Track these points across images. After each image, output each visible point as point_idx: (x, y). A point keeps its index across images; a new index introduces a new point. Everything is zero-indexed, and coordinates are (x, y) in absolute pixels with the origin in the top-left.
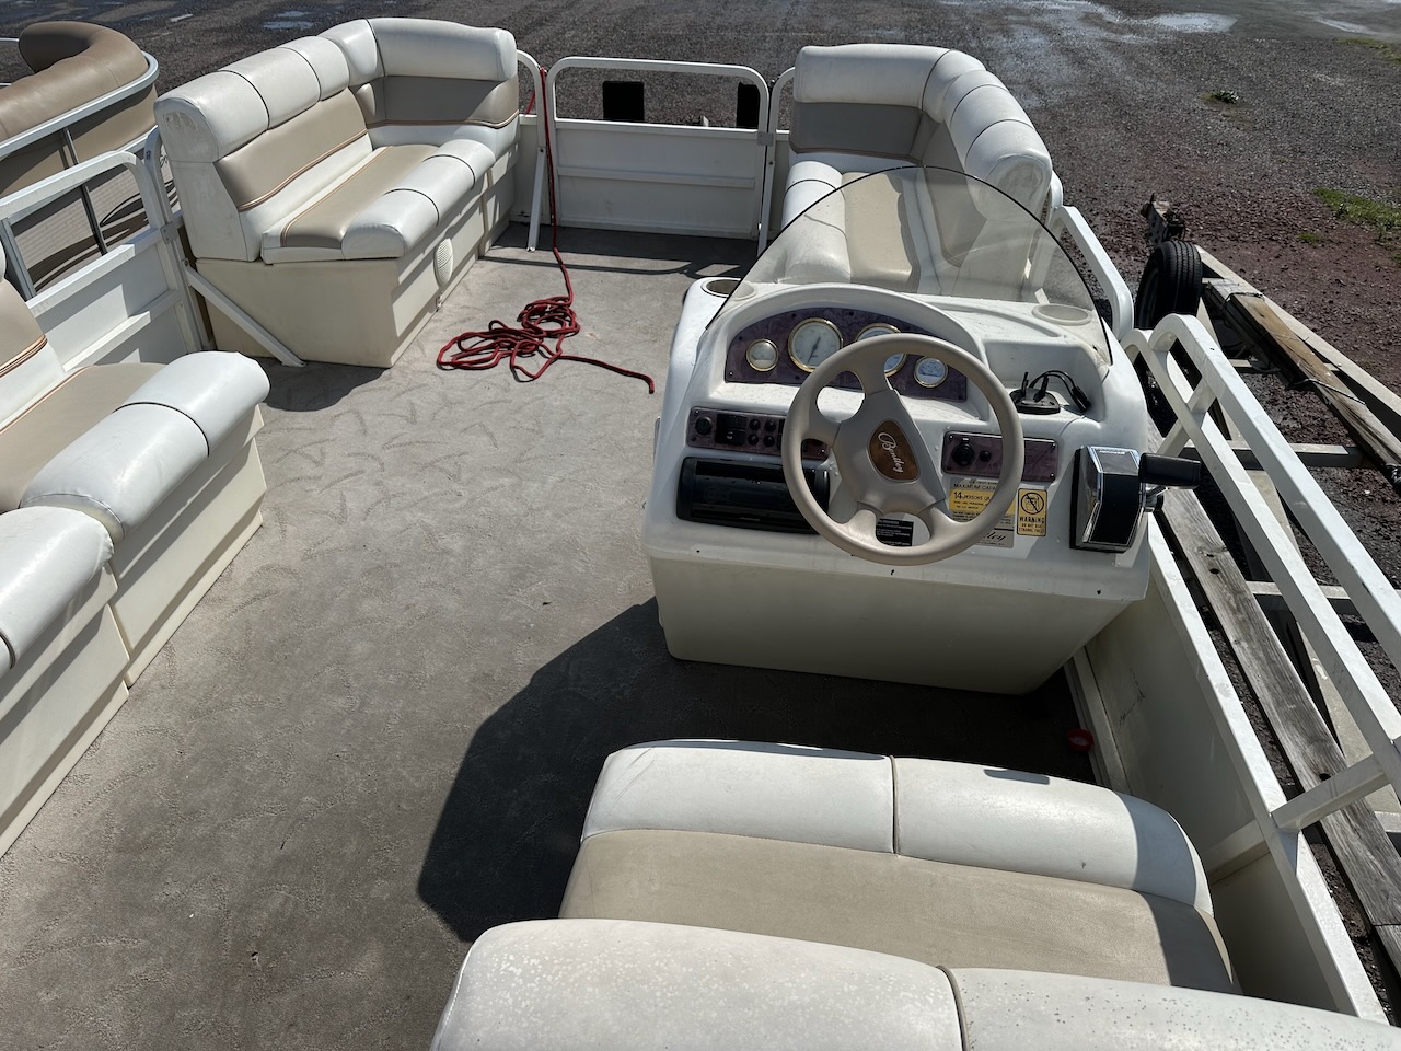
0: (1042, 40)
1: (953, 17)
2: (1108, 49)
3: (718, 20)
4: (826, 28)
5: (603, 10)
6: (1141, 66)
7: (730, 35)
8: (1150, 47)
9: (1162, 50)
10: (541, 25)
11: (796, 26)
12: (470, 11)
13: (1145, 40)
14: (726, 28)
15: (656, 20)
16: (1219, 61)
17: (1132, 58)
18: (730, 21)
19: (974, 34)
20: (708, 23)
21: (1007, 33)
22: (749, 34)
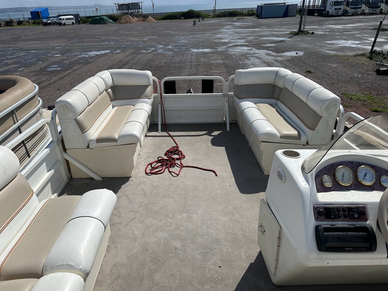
0: (258, 60)
1: (233, 56)
2: (275, 61)
3: (173, 61)
4: (202, 61)
5: (141, 60)
6: (285, 65)
7: (177, 65)
8: (286, 60)
9: (289, 61)
10: (125, 65)
11: (194, 61)
12: (105, 62)
13: (283, 59)
14: (176, 63)
15: (156, 62)
16: (304, 63)
17: (282, 63)
18: (176, 61)
19: (240, 60)
20: (171, 62)
21: (248, 59)
22: (182, 64)
